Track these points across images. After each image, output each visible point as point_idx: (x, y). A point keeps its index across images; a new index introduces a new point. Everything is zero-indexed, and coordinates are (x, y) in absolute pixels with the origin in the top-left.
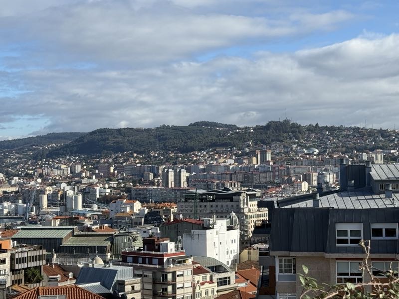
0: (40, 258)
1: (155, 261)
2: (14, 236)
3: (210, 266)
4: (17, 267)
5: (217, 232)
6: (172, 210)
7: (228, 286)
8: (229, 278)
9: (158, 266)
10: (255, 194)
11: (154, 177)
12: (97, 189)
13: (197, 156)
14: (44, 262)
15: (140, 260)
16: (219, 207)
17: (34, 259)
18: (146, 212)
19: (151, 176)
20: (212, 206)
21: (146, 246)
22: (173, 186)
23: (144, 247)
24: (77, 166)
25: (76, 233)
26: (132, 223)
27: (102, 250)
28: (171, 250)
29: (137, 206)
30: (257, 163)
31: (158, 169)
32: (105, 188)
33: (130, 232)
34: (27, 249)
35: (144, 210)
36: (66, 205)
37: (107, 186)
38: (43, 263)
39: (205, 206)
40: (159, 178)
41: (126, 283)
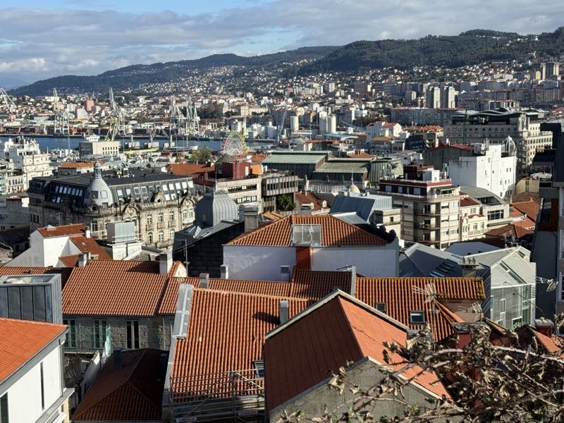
0: (292, 184)
1: (417, 191)
2: (265, 161)
3: (479, 197)
4: (269, 193)
5: (489, 159)
6: (437, 134)
7: (500, 220)
8: (503, 211)
9: (420, 197)
10: (537, 115)
11: (417, 96)
12: (353, 110)
13: (468, 71)
14: (297, 189)
15: (400, 189)
16: (493, 130)
17: (285, 185)
18: (407, 137)
19: (414, 95)
20: (484, 130)
21: (406, 174)
22: (439, 106)
23: (404, 175)
24: (330, 84)
25: (330, 159)
26: (391, 149)
27: (358, 178)
28: (436, 179)
29: (398, 129)
30: (542, 79)
31: (422, 86)
32: (361, 109)
33: (389, 159)
34: (279, 175)
35: (405, 134)
36: (318, 128)
37: (363, 107)
38: (294, 190)
39: (476, 129)
40: (423, 98)
41: (384, 214)
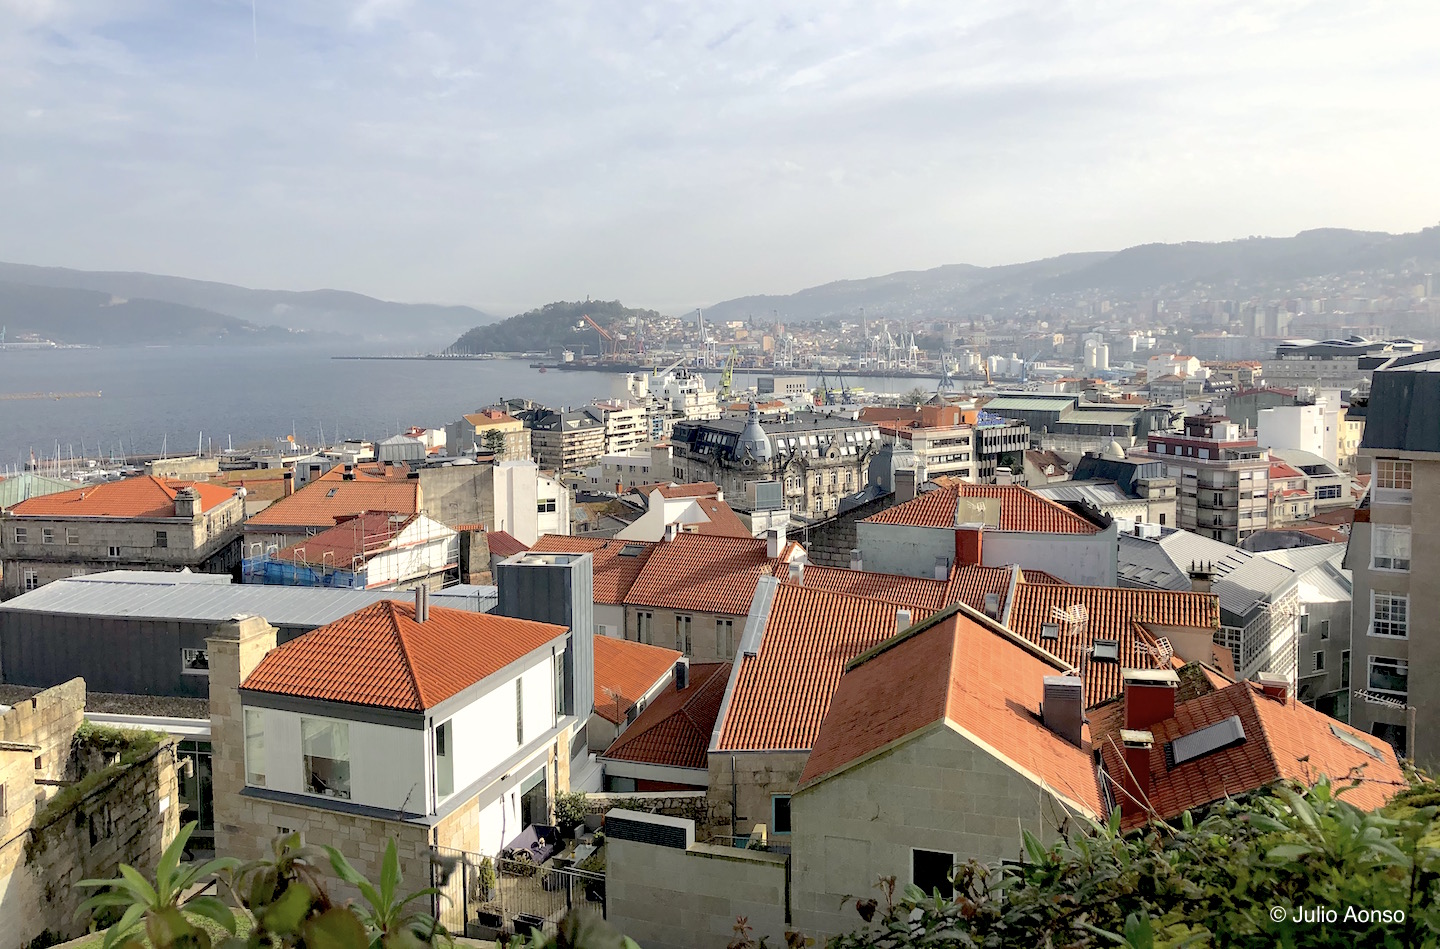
0: (1021, 438)
1: (1204, 453)
2: (985, 406)
3: (1301, 465)
4: (985, 450)
5: (1321, 410)
6: (1254, 372)
7: (1335, 501)
8: (1339, 486)
9: (1207, 462)
10: (1411, 348)
11: (1230, 319)
12: (1135, 338)
13: (1309, 284)
14: (1027, 445)
15: (1179, 450)
16: (1339, 369)
17: (1008, 439)
18: (1207, 376)
19: (1226, 317)
20: (1335, 367)
21: (1188, 429)
22: (1263, 333)
23: (1185, 431)
24: (1103, 304)
25: (1081, 404)
26: (1182, 392)
27: (1119, 431)
28: (1232, 436)
29: (1193, 366)
30: (1426, 295)
31: (1237, 305)
32: (1147, 337)
33: (1170, 406)
34: (1003, 426)
35: (1204, 372)
36: (1082, 362)
37: (1150, 333)
38: (1025, 446)
39: (1313, 367)
40: (1239, 321)
41: (1151, 485)
